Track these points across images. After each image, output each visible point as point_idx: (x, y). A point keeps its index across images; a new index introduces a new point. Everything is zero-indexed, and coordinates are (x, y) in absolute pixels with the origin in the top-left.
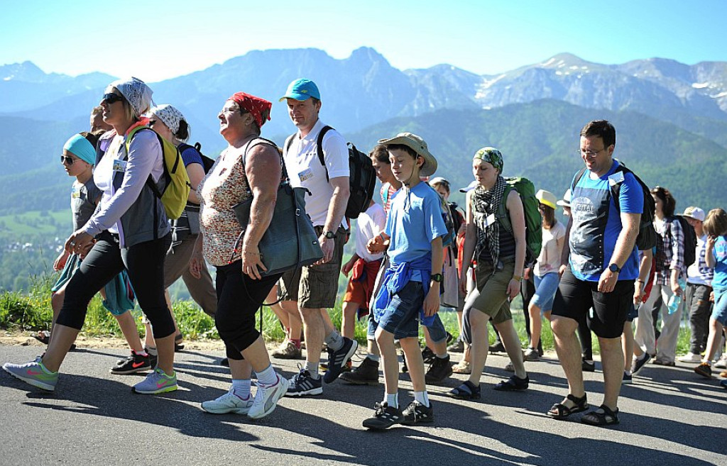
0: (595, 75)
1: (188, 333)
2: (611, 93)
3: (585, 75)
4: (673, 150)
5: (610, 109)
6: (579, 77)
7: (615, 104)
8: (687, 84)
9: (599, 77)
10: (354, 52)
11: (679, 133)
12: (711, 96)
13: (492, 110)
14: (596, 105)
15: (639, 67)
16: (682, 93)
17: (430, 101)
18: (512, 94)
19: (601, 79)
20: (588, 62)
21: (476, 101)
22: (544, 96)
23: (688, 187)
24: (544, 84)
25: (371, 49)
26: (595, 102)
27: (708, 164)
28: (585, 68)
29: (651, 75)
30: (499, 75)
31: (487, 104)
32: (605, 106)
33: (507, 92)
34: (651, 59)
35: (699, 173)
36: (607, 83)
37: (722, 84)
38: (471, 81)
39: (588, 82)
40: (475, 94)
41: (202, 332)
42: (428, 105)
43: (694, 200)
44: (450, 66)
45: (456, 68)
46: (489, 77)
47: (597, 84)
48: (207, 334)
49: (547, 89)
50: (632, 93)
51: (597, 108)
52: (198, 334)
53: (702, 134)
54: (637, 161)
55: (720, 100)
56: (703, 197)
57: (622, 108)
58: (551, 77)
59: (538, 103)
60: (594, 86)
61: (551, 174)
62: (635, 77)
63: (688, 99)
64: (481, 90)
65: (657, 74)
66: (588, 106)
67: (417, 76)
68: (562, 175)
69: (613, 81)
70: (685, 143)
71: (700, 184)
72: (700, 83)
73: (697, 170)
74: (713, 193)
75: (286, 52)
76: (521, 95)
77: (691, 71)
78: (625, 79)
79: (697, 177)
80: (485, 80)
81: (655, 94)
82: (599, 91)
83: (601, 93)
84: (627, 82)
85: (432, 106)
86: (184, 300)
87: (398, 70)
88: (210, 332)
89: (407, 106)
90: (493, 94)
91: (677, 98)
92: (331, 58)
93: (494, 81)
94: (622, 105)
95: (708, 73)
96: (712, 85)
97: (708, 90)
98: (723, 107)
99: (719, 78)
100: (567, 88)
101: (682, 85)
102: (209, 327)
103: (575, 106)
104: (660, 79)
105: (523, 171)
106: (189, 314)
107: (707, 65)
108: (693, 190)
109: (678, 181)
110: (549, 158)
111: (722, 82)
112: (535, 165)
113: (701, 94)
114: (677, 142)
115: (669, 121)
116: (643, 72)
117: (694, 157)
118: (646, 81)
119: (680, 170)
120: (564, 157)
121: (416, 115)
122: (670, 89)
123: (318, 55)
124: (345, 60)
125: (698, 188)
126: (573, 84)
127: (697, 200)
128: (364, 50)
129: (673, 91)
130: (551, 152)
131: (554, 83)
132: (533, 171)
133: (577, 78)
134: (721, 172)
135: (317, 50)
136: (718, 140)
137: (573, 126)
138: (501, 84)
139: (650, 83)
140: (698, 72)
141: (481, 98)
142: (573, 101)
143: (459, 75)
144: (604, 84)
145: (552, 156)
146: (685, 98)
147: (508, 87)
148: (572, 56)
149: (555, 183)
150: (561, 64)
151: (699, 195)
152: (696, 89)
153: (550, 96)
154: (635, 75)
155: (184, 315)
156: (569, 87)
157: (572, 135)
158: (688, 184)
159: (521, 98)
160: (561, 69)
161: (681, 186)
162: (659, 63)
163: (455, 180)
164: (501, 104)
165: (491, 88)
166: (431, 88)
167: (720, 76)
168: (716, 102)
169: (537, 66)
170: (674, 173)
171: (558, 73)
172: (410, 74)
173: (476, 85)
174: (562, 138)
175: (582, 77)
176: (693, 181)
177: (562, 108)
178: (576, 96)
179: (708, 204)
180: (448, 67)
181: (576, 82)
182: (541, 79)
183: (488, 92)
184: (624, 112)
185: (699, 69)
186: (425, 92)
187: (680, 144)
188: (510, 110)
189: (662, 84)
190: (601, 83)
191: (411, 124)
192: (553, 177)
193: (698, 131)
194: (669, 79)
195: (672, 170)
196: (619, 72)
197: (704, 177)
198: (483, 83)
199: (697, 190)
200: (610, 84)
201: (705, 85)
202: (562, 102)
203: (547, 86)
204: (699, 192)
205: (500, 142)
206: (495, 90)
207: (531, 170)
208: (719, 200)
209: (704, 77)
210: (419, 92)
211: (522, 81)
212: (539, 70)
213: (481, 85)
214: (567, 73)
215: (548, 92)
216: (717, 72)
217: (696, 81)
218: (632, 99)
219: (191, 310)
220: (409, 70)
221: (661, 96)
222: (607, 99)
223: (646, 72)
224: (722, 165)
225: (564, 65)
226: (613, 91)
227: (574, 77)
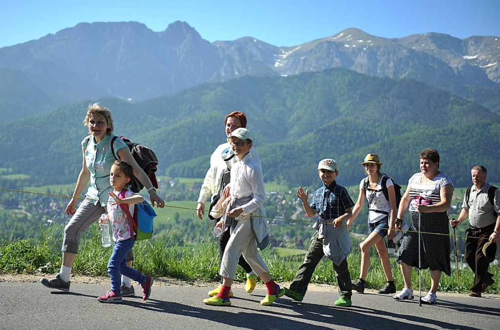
0: (379, 48)
1: (25, 268)
2: (392, 63)
3: (370, 48)
4: (446, 114)
5: (392, 77)
6: (365, 49)
7: (396, 73)
8: (459, 56)
9: (382, 49)
10: (171, 26)
11: (451, 99)
12: (480, 66)
13: (288, 77)
14: (380, 73)
15: (417, 41)
16: (455, 64)
17: (235, 69)
18: (306, 64)
19: (384, 52)
20: (373, 36)
21: (275, 70)
22: (334, 66)
23: (459, 146)
24: (334, 55)
25: (185, 23)
26: (379, 71)
27: (477, 125)
28: (370, 41)
29: (427, 48)
30: (296, 47)
31: (284, 72)
32: (387, 75)
33: (302, 62)
34: (428, 33)
35: (469, 133)
36: (389, 55)
37: (490, 56)
38: (272, 52)
39: (372, 54)
40: (275, 64)
41: (38, 267)
42: (234, 72)
43: (464, 157)
44: (254, 39)
45: (258, 40)
46: (286, 49)
47: (379, 55)
48: (42, 269)
49: (336, 60)
50: (410, 64)
51: (380, 77)
52: (34, 269)
53: (472, 99)
54: (415, 123)
55: (488, 70)
56: (472, 155)
57: (402, 77)
58: (340, 49)
59: (329, 72)
60: (377, 57)
61: (338, 134)
62: (414, 50)
63: (460, 69)
64: (279, 60)
65: (433, 47)
66: (372, 75)
67: (224, 47)
68: (349, 135)
69: (394, 52)
70: (457, 108)
71: (469, 143)
72: (471, 55)
73: (467, 131)
74: (481, 151)
75: (111, 25)
76: (314, 64)
77: (462, 44)
78: (405, 51)
79: (466, 137)
80: (283, 52)
81: (431, 65)
82: (382, 62)
83: (384, 64)
84: (407, 54)
85: (237, 73)
86: (21, 239)
87: (208, 42)
88: (45, 266)
89: (215, 74)
90: (290, 64)
91: (450, 68)
92: (150, 31)
93: (291, 52)
94: (401, 74)
95: (479, 46)
96: (482, 56)
97: (478, 61)
98: (491, 76)
99: (488, 51)
100: (354, 59)
101: (455, 56)
102: (44, 262)
103: (361, 74)
104: (435, 51)
105: (315, 131)
106: (26, 251)
107: (478, 40)
108: (463, 149)
109: (451, 140)
110: (337, 120)
111: (490, 54)
112: (325, 126)
113: (470, 64)
114: (449, 107)
115: (443, 88)
116: (421, 46)
117: (464, 119)
118: (423, 53)
119: (452, 131)
120: (351, 118)
121: (223, 81)
122: (444, 61)
123: (138, 28)
124: (162, 32)
125: (468, 146)
126: (359, 56)
127: (467, 157)
128: (178, 24)
129: (447, 62)
130: (339, 114)
131: (343, 55)
132: (324, 130)
133: (363, 50)
134: (488, 132)
135: (138, 24)
136: (485, 105)
137: (359, 92)
138: (296, 55)
139: (427, 55)
140: (469, 45)
141: (279, 66)
142: (359, 71)
143: (260, 47)
144: (386, 55)
145: (340, 117)
146: (457, 68)
147: (302, 58)
148: (359, 31)
149: (343, 141)
150: (349, 37)
151: (468, 153)
152: (467, 60)
153: (339, 65)
154: (414, 48)
155: (22, 252)
156: (356, 58)
157: (358, 100)
158: (459, 143)
159: (314, 67)
160: (348, 43)
161: (453, 144)
162: (436, 38)
163: (256, 137)
164: (297, 73)
165: (288, 58)
166: (237, 58)
167: (489, 49)
168: (485, 72)
169: (329, 40)
170: (447, 133)
171: (347, 46)
172: (218, 46)
173: (275, 55)
174: (349, 102)
175: (367, 49)
176: (463, 140)
177: (350, 76)
178: (362, 65)
179: (476, 160)
180: (251, 39)
181: (362, 53)
182: (331, 51)
183: (285, 62)
184: (403, 80)
185: (470, 43)
186: (231, 61)
187: (453, 108)
188: (304, 77)
189: (436, 57)
190: (384, 55)
191: (219, 89)
192: (341, 136)
193: (469, 98)
194: (443, 51)
195: (445, 130)
196: (399, 45)
197: (473, 137)
198: (282, 54)
199: (467, 148)
200: (391, 56)
201: (475, 57)
202: (350, 71)
203: (336, 57)
204: (469, 150)
205: (296, 106)
206: (291, 60)
207: (322, 130)
208: (486, 157)
209: (474, 50)
210: (226, 61)
211: (315, 52)
212: (330, 43)
213: (280, 56)
214: (354, 46)
215: (337, 62)
216: (486, 45)
217: (467, 54)
218: (411, 69)
219: (28, 248)
220: (217, 42)
221: (436, 66)
222: (389, 68)
223: (423, 45)
224: (489, 127)
225: (351, 38)
226: (394, 61)
227: (360, 49)
